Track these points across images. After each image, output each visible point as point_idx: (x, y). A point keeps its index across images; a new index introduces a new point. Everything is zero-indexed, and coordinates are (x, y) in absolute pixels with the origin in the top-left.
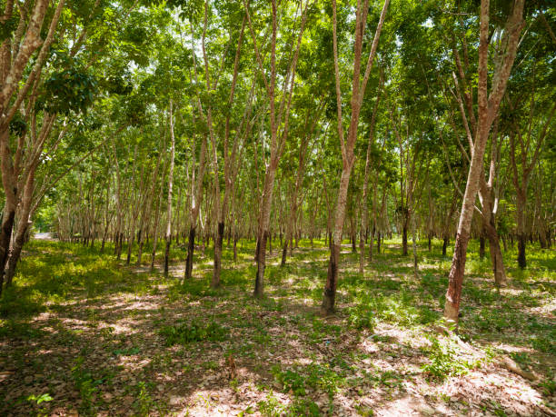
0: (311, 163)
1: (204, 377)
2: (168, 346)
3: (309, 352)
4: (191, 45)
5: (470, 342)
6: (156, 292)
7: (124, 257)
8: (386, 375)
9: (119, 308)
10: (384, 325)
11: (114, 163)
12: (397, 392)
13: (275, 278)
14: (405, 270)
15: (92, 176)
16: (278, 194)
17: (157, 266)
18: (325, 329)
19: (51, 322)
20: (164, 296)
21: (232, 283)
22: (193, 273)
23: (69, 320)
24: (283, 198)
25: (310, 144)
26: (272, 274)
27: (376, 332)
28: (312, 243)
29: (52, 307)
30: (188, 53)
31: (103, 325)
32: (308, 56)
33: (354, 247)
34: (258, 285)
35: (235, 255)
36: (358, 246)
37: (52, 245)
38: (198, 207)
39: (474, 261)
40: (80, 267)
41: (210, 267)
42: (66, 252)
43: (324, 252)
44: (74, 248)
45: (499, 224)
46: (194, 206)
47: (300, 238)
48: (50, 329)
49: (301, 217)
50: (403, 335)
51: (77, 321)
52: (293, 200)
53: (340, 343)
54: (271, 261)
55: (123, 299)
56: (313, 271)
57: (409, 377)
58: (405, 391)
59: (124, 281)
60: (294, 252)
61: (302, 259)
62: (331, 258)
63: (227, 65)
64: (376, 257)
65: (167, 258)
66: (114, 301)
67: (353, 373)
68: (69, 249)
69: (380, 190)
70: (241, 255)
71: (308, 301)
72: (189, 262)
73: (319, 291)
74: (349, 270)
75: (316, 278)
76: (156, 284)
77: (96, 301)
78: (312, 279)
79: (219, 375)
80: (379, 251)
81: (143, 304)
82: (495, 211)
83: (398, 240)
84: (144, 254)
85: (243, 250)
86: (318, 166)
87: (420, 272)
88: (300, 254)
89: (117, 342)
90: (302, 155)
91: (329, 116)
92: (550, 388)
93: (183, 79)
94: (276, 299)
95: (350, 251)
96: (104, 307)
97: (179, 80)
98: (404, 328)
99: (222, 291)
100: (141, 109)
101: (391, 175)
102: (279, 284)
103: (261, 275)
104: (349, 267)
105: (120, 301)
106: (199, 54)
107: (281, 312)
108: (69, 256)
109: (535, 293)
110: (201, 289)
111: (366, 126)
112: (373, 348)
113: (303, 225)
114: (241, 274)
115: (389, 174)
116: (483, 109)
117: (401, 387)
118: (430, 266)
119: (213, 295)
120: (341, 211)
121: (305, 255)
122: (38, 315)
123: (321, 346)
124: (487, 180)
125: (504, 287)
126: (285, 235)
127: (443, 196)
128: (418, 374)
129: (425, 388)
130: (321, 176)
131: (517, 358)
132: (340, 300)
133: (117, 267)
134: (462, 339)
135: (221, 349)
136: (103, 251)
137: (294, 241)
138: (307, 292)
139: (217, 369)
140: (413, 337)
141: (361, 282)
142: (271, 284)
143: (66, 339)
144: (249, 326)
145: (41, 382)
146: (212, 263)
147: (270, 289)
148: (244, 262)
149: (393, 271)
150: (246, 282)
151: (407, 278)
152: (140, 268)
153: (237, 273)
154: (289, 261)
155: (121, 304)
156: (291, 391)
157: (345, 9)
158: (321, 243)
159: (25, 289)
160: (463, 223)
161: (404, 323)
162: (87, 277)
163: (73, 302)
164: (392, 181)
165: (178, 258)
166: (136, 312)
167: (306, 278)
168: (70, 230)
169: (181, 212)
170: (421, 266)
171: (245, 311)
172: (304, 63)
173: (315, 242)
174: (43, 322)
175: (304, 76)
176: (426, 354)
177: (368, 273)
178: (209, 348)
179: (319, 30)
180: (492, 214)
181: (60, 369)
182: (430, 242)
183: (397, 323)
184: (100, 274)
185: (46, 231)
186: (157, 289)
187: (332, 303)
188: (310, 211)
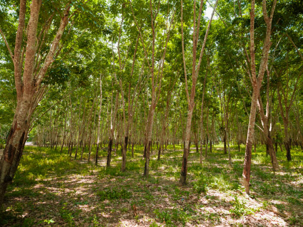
0: (173, 104)
1: (121, 215)
2: (102, 201)
3: (173, 204)
4: (111, 46)
5: (255, 199)
6: (92, 174)
7: (73, 155)
8: (212, 215)
9: (74, 182)
10: (212, 191)
11: (70, 105)
12: (217, 223)
13: (155, 166)
14: (224, 162)
15: (57, 112)
16: (155, 120)
17: (91, 160)
18: (181, 193)
19: (41, 189)
20: (96, 176)
21: (132, 169)
22: (111, 163)
23: (50, 188)
24: (158, 122)
25: (172, 94)
26: (153, 164)
27: (208, 194)
28: (174, 147)
29: (40, 182)
30: (110, 50)
31: (67, 190)
32: (170, 51)
33: (197, 149)
34: (146, 170)
35: (133, 154)
36: (199, 149)
37: (35, 149)
38: (114, 128)
39: (262, 157)
40: (51, 161)
41: (120, 160)
42: (42, 152)
43: (181, 152)
44: (46, 150)
45: (277, 136)
46: (112, 128)
47: (168, 145)
48: (41, 192)
49: (168, 133)
50: (222, 196)
51: (54, 188)
52: (163, 123)
53: (189, 199)
54: (152, 157)
55: (75, 177)
56: (175, 162)
57: (224, 215)
58: (221, 222)
59: (74, 168)
60: (164, 152)
61: (169, 156)
62: (184, 156)
63: (129, 56)
64: (209, 155)
65: (97, 155)
66: (71, 178)
67: (196, 214)
68: (44, 151)
69: (210, 118)
70: (136, 154)
71: (172, 178)
72: (109, 158)
73: (178, 173)
74: (194, 162)
75: (177, 166)
76: (92, 169)
77: (61, 178)
78: (174, 167)
79: (129, 214)
80: (211, 151)
81: (86, 180)
82: (270, 130)
83: (221, 145)
84: (84, 153)
85: (137, 151)
86: (177, 105)
87: (233, 163)
88: (167, 153)
89: (76, 199)
90: (168, 100)
91: (182, 81)
92: (293, 221)
93: (107, 63)
94: (156, 177)
95: (195, 151)
96: (66, 181)
97: (105, 64)
98: (222, 192)
99: (127, 174)
100: (86, 78)
101: (216, 110)
102: (157, 170)
103: (147, 164)
104: (195, 160)
105: (74, 179)
106: (116, 51)
107: (158, 184)
108: (44, 155)
109: (293, 174)
110: (116, 172)
111: (202, 85)
112: (206, 202)
113: (169, 137)
114: (137, 164)
115: (215, 109)
116: (255, 82)
117: (219, 220)
118: (239, 160)
119: (122, 176)
120: (188, 131)
121: (171, 154)
122: (34, 185)
123: (179, 201)
124: (265, 114)
125: (277, 171)
126: (160, 142)
127: (245, 121)
128: (228, 215)
129: (231, 221)
130: (178, 111)
131: (278, 206)
132: (189, 178)
133: (70, 160)
134: (252, 198)
135: (129, 202)
136: (61, 152)
137: (164, 146)
138: (172, 174)
139: (127, 212)
140: (227, 196)
141: (201, 168)
142: (153, 169)
143: (51, 197)
144: (142, 191)
145: (44, 216)
146: (120, 158)
147: (152, 172)
148: (137, 158)
149: (218, 162)
150: (139, 168)
151: (225, 166)
152: (82, 161)
153: (134, 163)
154: (162, 157)
155: (74, 180)
156: (164, 222)
157: (188, 28)
158: (179, 147)
159: (24, 172)
160: (249, 137)
161: (223, 190)
162: (55, 166)
163: (50, 179)
164: (217, 113)
165: (102, 156)
166: (83, 184)
167: (171, 166)
168: (43, 140)
169: (103, 130)
170: (234, 160)
171: (139, 184)
172: (169, 55)
173: (176, 146)
174: (37, 189)
175: (168, 61)
176: (233, 205)
177: (205, 164)
178: (122, 202)
179: (176, 39)
180: (269, 132)
181: (51, 210)
182: (239, 146)
183: (218, 190)
184: (61, 164)
185: (30, 141)
186: (92, 172)
187: (185, 179)
188: (173, 129)
